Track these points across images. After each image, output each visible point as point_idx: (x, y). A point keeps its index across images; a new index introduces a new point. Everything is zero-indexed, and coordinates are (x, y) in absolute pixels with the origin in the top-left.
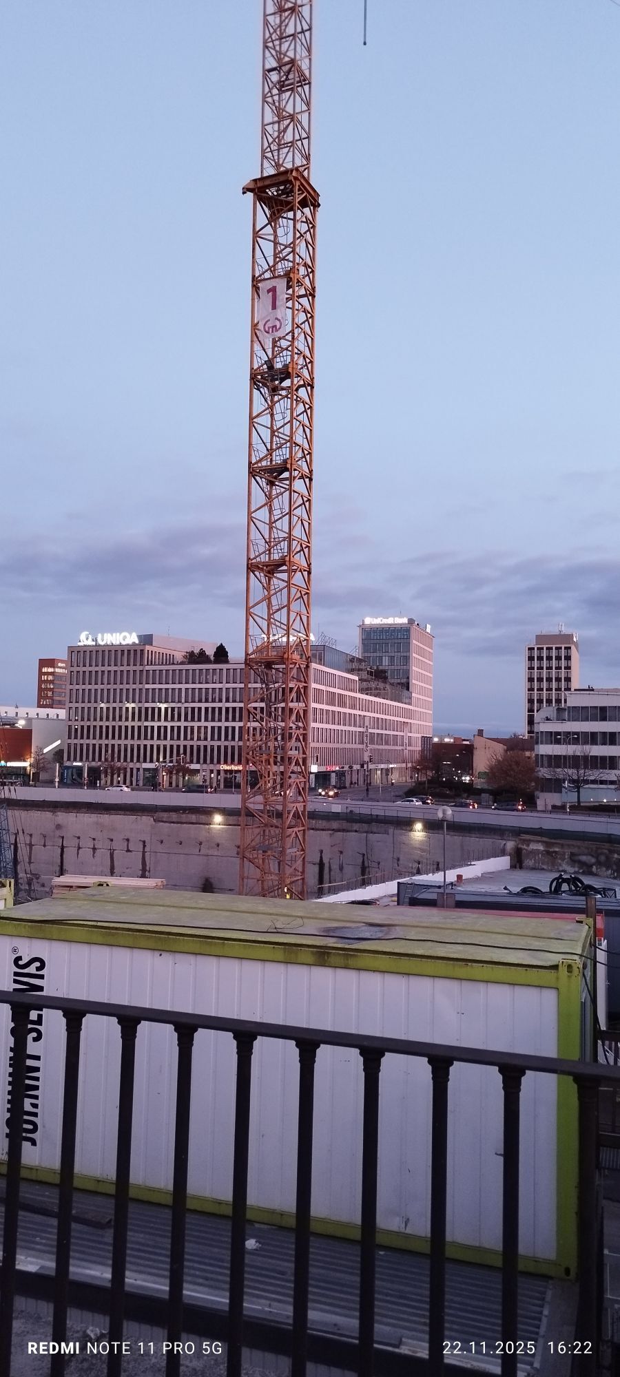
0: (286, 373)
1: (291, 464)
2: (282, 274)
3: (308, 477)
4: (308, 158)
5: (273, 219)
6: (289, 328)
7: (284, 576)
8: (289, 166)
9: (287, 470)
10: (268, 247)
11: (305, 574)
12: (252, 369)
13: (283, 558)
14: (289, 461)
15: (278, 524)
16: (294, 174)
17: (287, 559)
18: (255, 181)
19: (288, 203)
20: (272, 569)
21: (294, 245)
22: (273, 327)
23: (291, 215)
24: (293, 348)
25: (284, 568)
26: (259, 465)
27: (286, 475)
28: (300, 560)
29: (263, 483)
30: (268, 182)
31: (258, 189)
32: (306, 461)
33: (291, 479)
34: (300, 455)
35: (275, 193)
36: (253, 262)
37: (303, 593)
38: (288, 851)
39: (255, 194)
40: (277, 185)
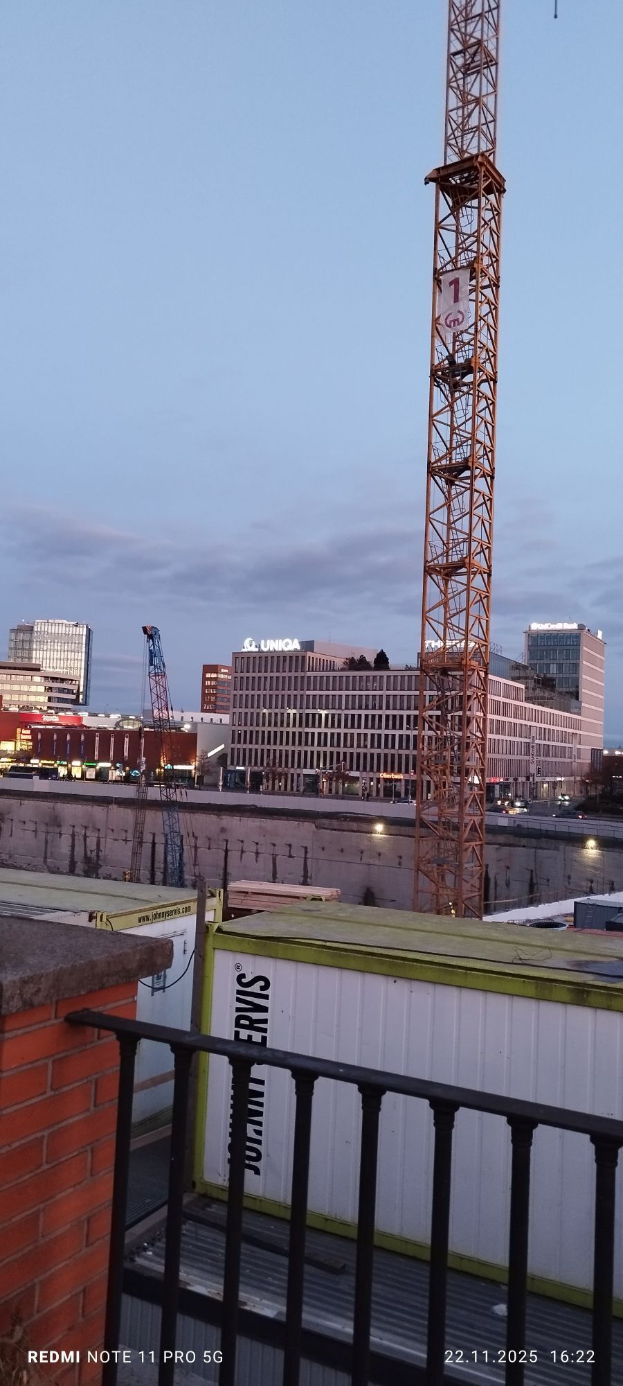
0: (468, 368)
1: (473, 462)
2: (465, 264)
3: (489, 475)
4: (493, 142)
5: (455, 210)
6: (472, 320)
7: (464, 579)
8: (474, 151)
9: (467, 468)
10: (449, 238)
11: (485, 576)
12: (432, 365)
13: (463, 560)
14: (470, 459)
15: (458, 525)
16: (480, 159)
17: (467, 561)
18: (438, 170)
19: (472, 190)
20: (449, 571)
21: (479, 234)
22: (454, 321)
23: (475, 203)
24: (476, 343)
25: (464, 570)
26: (439, 464)
27: (467, 473)
28: (480, 561)
29: (442, 482)
30: (451, 171)
31: (441, 178)
32: (488, 459)
33: (472, 478)
34: (481, 452)
35: (458, 182)
36: (435, 254)
37: (483, 596)
38: (466, 866)
39: (438, 183)
40: (460, 172)
